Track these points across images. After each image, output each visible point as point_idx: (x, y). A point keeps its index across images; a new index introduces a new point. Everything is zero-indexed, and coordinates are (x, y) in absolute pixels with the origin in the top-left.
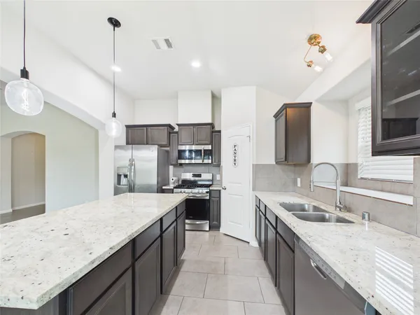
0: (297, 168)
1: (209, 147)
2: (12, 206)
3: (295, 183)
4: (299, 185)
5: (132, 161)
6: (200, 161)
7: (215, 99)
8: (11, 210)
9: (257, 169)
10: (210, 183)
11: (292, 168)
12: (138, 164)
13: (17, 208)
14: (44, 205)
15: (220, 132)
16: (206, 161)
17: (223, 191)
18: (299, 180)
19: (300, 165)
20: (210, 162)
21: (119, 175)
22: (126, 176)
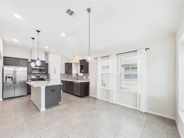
1: (44, 68)
5: (15, 72)
6: (41, 72)
11: (68, 74)
15: (48, 64)
18: (70, 77)
19: (70, 74)
20: (44, 72)
21: (6, 77)
22: (10, 78)
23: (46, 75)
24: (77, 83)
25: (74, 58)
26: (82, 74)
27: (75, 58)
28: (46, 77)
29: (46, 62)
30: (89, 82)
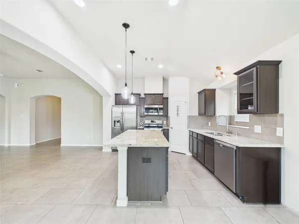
0: (208, 118)
1: (162, 106)
2: (36, 141)
3: (208, 124)
4: (210, 125)
5: (122, 113)
6: (157, 114)
7: (165, 80)
8: (35, 144)
9: (190, 118)
10: (161, 125)
11: (206, 118)
13: (38, 142)
14: (60, 138)
15: (167, 98)
16: (160, 114)
17: (170, 130)
18: (210, 123)
19: (210, 116)
20: (162, 114)
21: (115, 121)
22: (118, 122)
23: (165, 118)
24: (224, 146)
25: (218, 72)
26: (245, 118)
27: (222, 73)
28: (165, 122)
29: (165, 96)
30: (278, 150)
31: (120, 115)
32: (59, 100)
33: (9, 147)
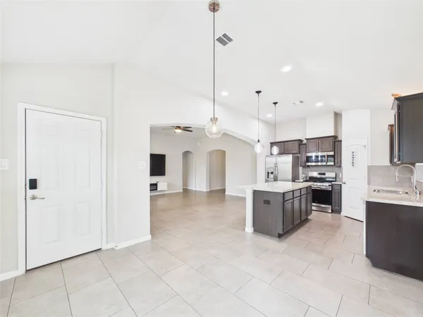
1: (332, 153)
5: (276, 164)
7: (337, 116)
10: (333, 180)
12: (280, 167)
13: (211, 189)
15: (341, 141)
16: (329, 164)
17: (343, 185)
20: (332, 164)
21: (268, 173)
22: (272, 173)
23: (340, 169)
31: (273, 166)
32: (224, 153)
33: (196, 191)
